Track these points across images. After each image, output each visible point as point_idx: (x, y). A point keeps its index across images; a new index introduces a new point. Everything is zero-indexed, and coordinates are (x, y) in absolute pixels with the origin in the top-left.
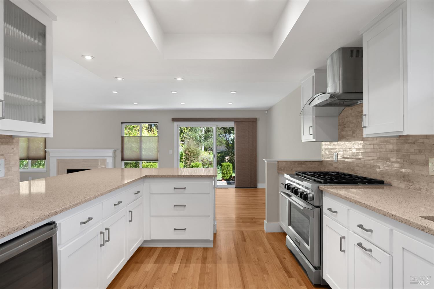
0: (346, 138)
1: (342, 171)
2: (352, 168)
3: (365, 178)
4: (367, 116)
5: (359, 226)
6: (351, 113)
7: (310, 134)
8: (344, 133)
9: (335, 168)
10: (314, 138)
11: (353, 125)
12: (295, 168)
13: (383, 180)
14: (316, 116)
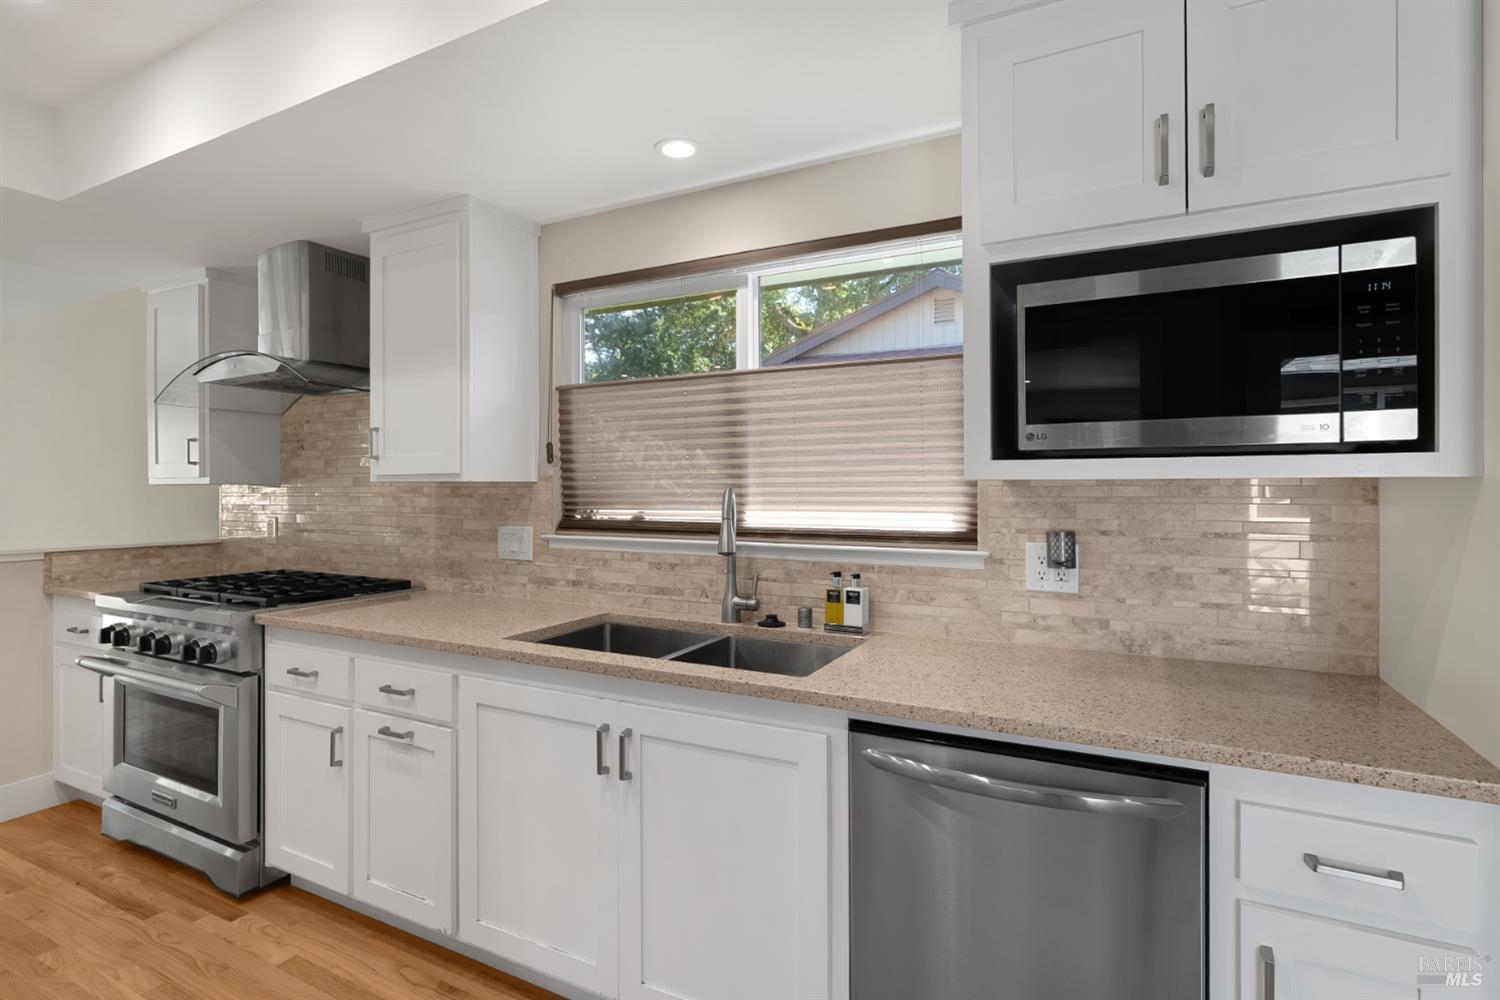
0: (308, 477)
1: (292, 568)
2: (323, 557)
3: (364, 579)
4: (380, 433)
5: (383, 690)
6: (322, 414)
7: (190, 463)
8: (297, 463)
9: (269, 559)
10: (202, 474)
11: (328, 444)
12: (121, 572)
13: (407, 579)
14: (211, 410)
